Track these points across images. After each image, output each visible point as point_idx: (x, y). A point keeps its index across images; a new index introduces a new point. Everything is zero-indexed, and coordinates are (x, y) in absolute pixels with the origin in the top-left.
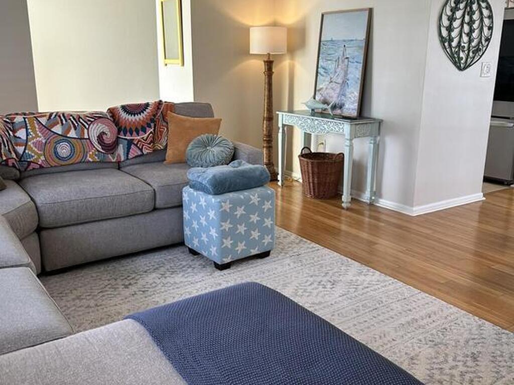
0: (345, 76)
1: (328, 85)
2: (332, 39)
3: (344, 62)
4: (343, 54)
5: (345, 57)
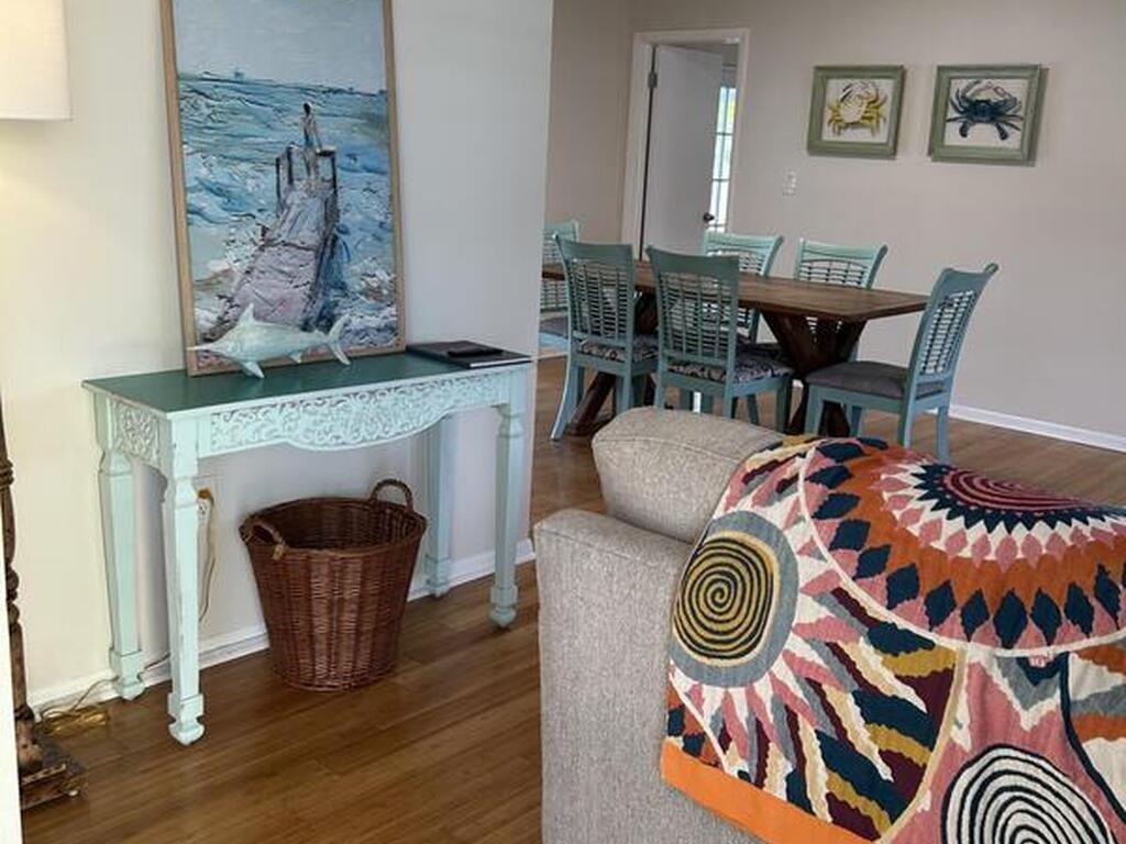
0: (326, 218)
2: (239, 75)
3: (317, 167)
4: (307, 137)
5: (318, 151)
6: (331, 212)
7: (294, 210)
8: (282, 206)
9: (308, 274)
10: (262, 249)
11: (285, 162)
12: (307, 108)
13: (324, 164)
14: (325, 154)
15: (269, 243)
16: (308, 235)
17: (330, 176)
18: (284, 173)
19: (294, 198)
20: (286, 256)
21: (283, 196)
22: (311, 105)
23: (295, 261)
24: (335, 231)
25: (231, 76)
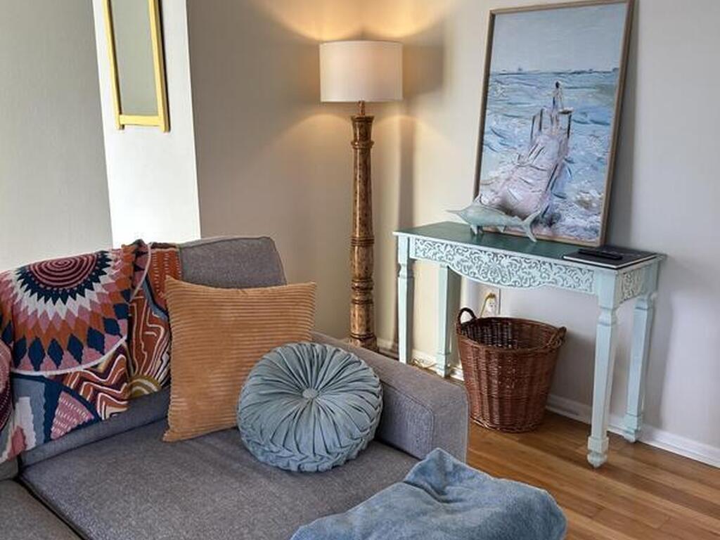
0: (559, 152)
1: (512, 171)
2: (520, 70)
3: (558, 121)
4: (554, 102)
5: (561, 110)
6: (563, 149)
8: (533, 143)
9: (542, 185)
10: (517, 167)
11: (538, 118)
12: (557, 85)
13: (564, 119)
15: (521, 164)
16: (545, 161)
17: (566, 126)
18: (536, 125)
19: (540, 140)
21: (534, 137)
23: (534, 177)
25: (515, 71)
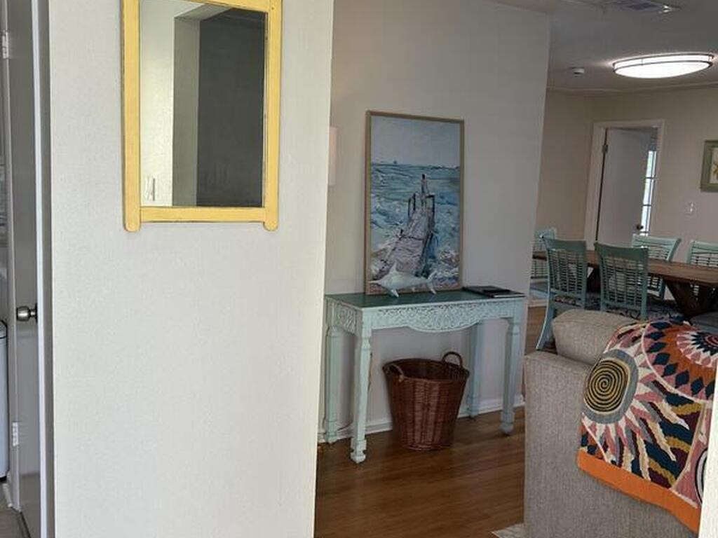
0: (429, 226)
1: (397, 243)
2: (395, 162)
3: (426, 203)
4: (423, 189)
5: (427, 195)
6: (431, 222)
7: (416, 222)
8: (410, 220)
9: (419, 251)
10: (400, 239)
11: (412, 201)
12: (424, 176)
13: (430, 201)
14: (430, 196)
15: (403, 236)
16: (421, 233)
17: (431, 206)
18: (412, 205)
19: (415, 217)
20: (410, 243)
21: (411, 216)
22: (426, 175)
23: (413, 245)
24: (432, 232)
25: (391, 162)
